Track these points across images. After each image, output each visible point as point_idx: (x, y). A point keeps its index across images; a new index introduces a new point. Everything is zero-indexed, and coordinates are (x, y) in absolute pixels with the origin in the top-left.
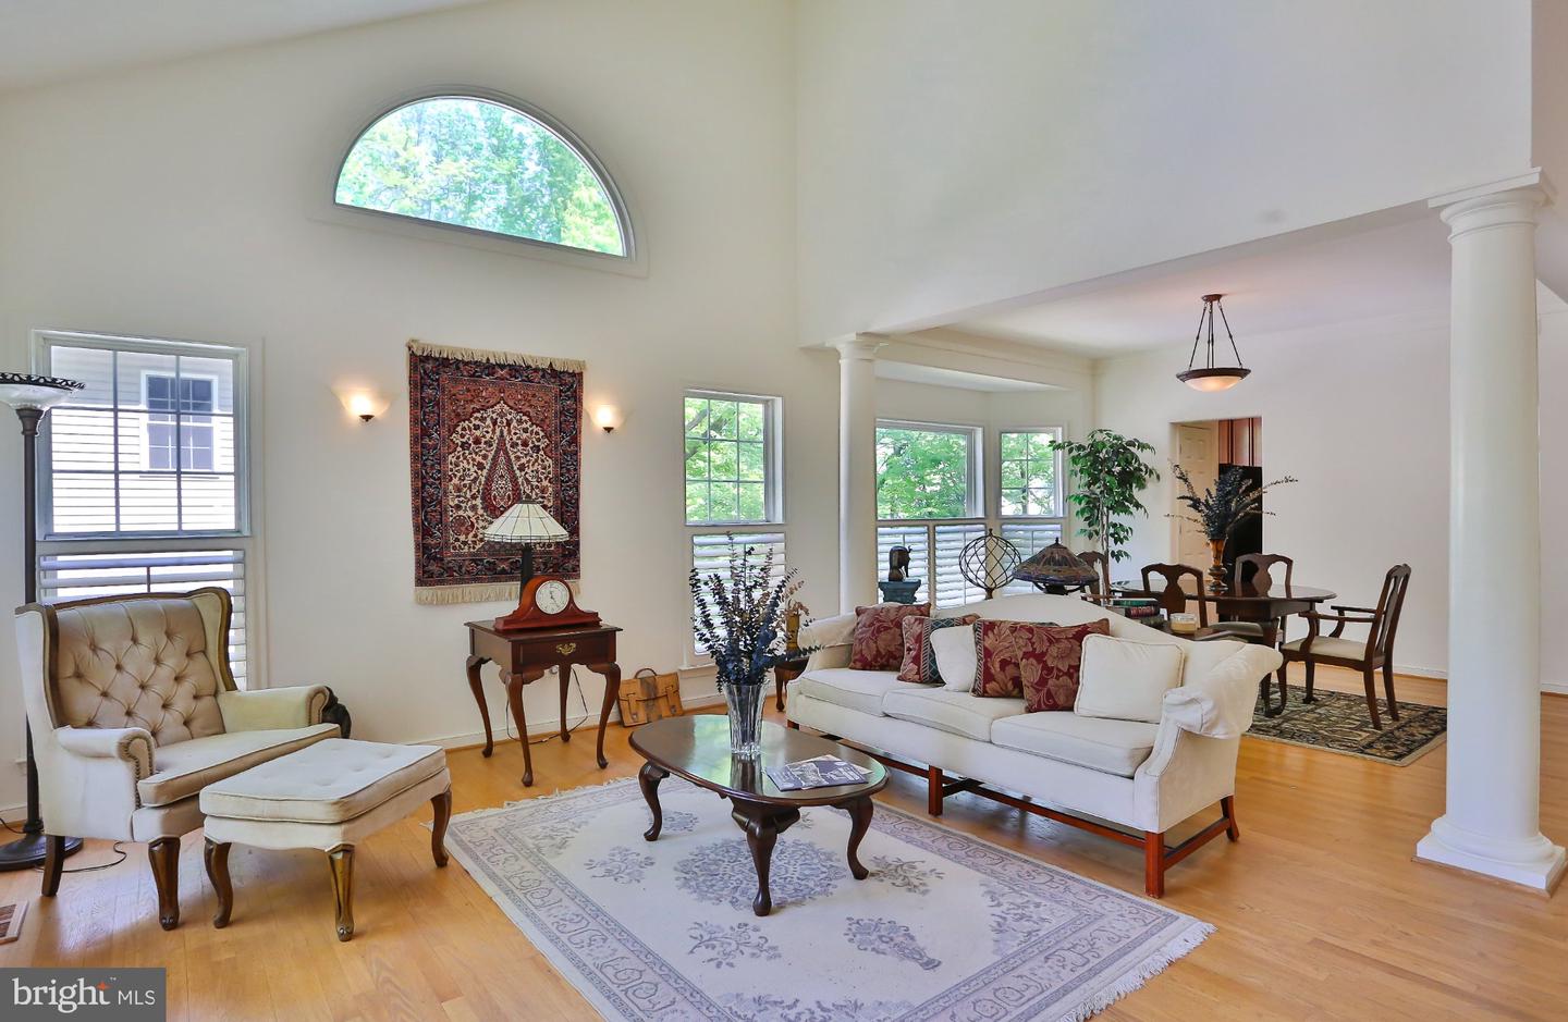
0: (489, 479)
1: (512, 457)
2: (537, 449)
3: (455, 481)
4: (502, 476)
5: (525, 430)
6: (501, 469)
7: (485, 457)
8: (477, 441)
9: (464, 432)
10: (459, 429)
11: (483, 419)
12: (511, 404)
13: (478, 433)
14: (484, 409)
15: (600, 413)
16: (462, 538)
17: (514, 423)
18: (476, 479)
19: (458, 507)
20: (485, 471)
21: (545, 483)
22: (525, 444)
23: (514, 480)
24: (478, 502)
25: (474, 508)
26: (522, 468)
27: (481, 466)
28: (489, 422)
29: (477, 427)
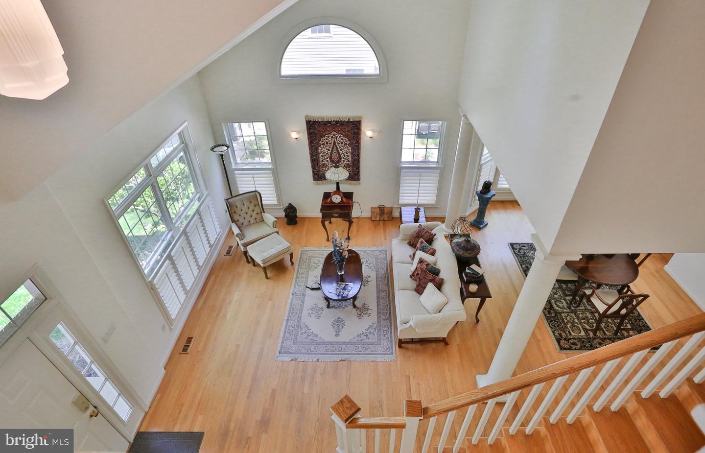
0: (331, 153)
1: (338, 147)
2: (346, 144)
3: (322, 154)
4: (335, 153)
5: (342, 139)
6: (335, 151)
7: (330, 147)
8: (327, 143)
9: (323, 140)
10: (322, 140)
11: (328, 137)
12: (337, 131)
13: (327, 141)
14: (329, 134)
15: (367, 133)
16: (324, 169)
17: (338, 137)
18: (327, 154)
19: (323, 161)
20: (330, 152)
21: (349, 154)
22: (342, 143)
23: (339, 154)
24: (328, 159)
25: (327, 161)
26: (341, 150)
27: (329, 150)
28: (330, 137)
29: (327, 139)
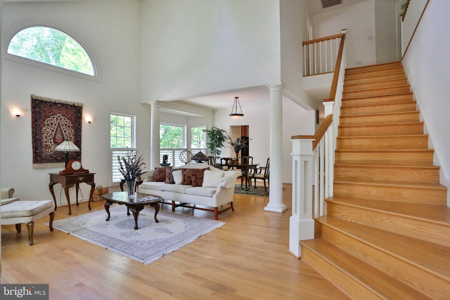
0: (55, 135)
1: (62, 129)
2: (69, 127)
3: (45, 135)
4: (59, 134)
5: (66, 121)
6: (59, 132)
7: (54, 128)
8: (52, 124)
9: (48, 121)
10: (46, 120)
11: (53, 118)
12: (62, 114)
13: (52, 121)
14: (54, 115)
15: (87, 117)
16: (47, 150)
17: (63, 119)
18: (51, 134)
19: (46, 142)
20: (54, 132)
21: (72, 136)
22: (66, 125)
23: (63, 135)
24: (52, 140)
25: (51, 142)
26: (65, 132)
27: (53, 131)
28: (55, 119)
29: (52, 120)
